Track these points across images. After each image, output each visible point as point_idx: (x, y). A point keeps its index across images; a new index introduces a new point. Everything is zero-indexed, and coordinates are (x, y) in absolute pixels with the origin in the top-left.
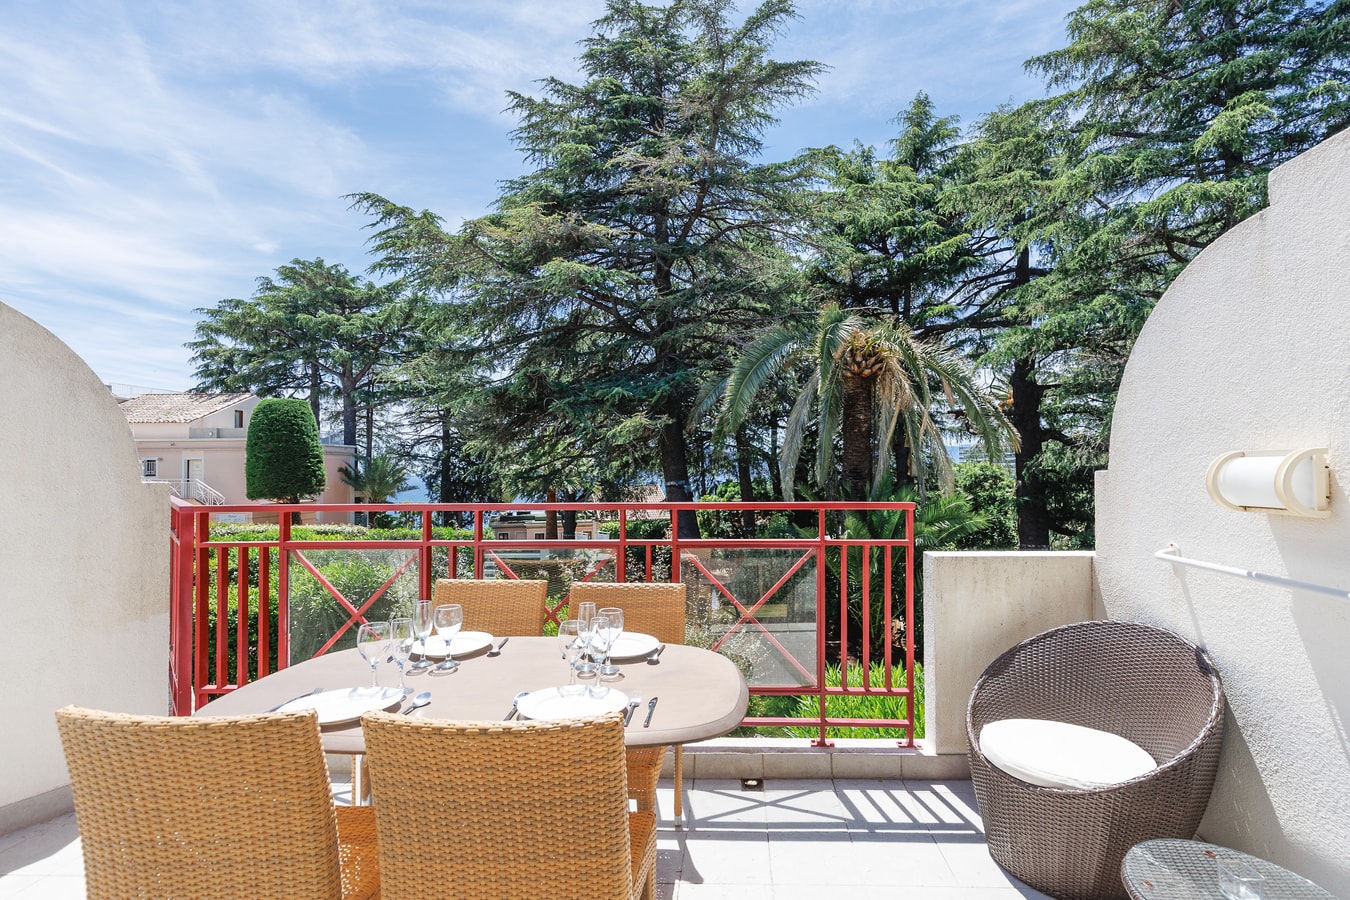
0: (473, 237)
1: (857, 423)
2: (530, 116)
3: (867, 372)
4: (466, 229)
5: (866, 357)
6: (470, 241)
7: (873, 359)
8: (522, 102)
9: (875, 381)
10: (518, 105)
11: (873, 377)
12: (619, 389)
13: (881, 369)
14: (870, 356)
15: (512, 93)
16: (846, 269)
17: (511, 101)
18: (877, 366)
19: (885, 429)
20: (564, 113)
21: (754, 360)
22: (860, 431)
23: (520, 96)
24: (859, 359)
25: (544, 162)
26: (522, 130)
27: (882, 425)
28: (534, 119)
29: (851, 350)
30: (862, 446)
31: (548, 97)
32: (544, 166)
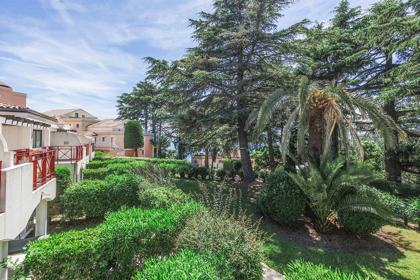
0: (176, 66)
1: (316, 128)
2: (197, 27)
3: (320, 106)
4: (173, 64)
5: (320, 100)
6: (175, 68)
7: (323, 101)
8: (194, 22)
9: (324, 110)
10: (193, 24)
11: (323, 109)
12: (219, 116)
13: (327, 105)
14: (322, 100)
15: (190, 20)
16: (310, 69)
17: (190, 23)
18: (326, 104)
19: (329, 130)
20: (207, 23)
21: (270, 103)
22: (317, 131)
23: (193, 20)
24: (317, 101)
25: (200, 41)
26: (195, 32)
27: (327, 127)
28: (198, 28)
29: (313, 98)
30: (318, 137)
31: (201, 19)
32: (200, 43)
